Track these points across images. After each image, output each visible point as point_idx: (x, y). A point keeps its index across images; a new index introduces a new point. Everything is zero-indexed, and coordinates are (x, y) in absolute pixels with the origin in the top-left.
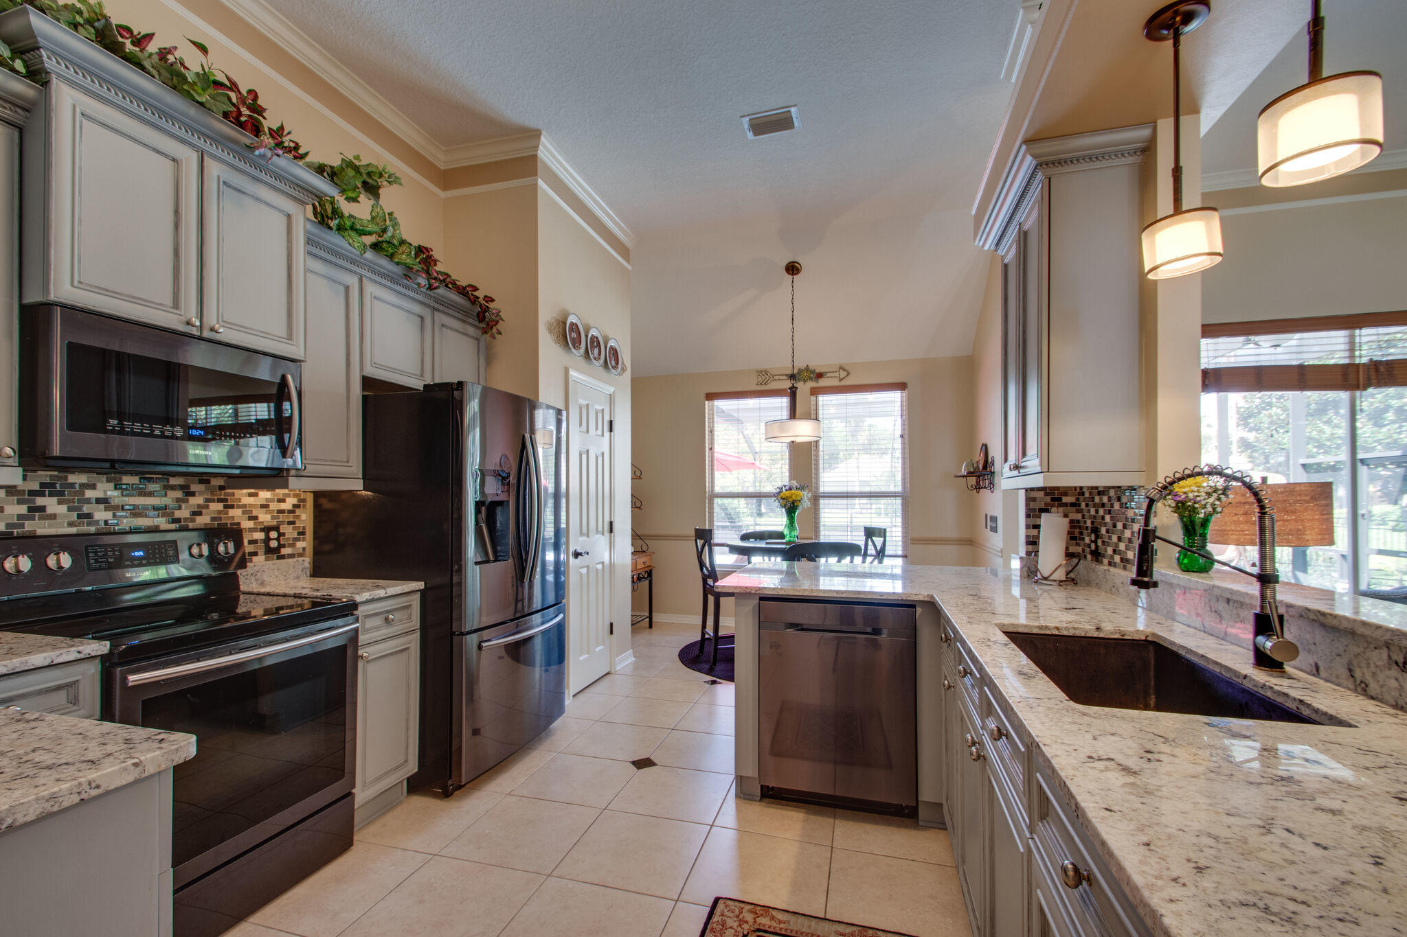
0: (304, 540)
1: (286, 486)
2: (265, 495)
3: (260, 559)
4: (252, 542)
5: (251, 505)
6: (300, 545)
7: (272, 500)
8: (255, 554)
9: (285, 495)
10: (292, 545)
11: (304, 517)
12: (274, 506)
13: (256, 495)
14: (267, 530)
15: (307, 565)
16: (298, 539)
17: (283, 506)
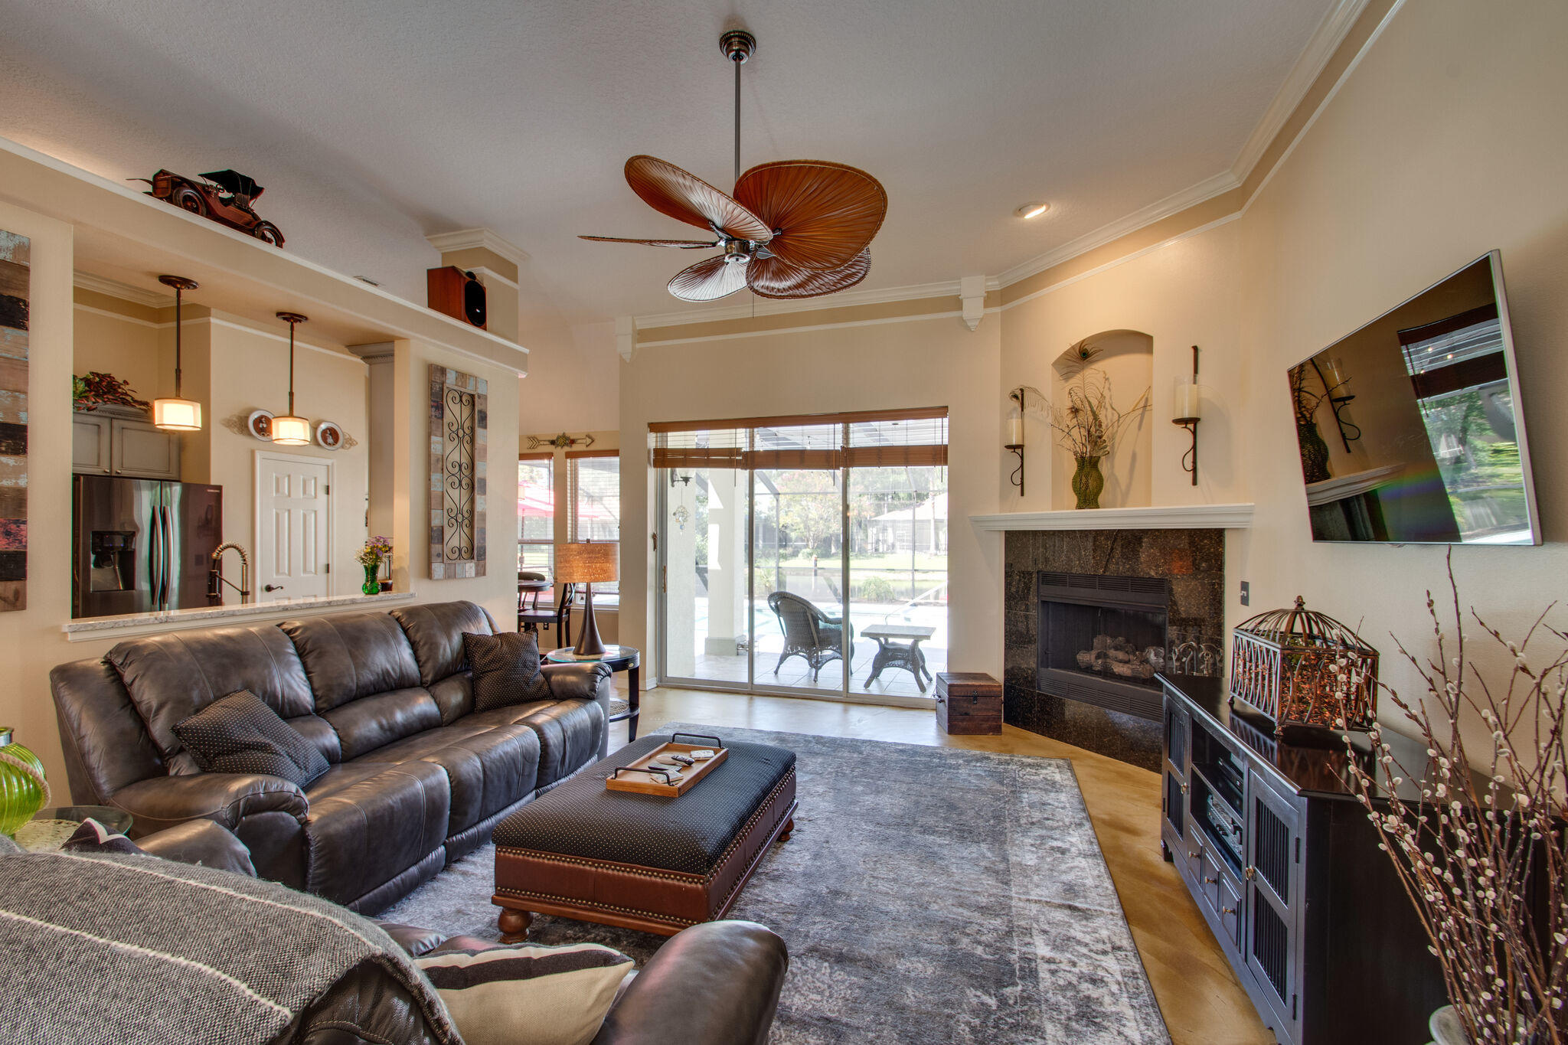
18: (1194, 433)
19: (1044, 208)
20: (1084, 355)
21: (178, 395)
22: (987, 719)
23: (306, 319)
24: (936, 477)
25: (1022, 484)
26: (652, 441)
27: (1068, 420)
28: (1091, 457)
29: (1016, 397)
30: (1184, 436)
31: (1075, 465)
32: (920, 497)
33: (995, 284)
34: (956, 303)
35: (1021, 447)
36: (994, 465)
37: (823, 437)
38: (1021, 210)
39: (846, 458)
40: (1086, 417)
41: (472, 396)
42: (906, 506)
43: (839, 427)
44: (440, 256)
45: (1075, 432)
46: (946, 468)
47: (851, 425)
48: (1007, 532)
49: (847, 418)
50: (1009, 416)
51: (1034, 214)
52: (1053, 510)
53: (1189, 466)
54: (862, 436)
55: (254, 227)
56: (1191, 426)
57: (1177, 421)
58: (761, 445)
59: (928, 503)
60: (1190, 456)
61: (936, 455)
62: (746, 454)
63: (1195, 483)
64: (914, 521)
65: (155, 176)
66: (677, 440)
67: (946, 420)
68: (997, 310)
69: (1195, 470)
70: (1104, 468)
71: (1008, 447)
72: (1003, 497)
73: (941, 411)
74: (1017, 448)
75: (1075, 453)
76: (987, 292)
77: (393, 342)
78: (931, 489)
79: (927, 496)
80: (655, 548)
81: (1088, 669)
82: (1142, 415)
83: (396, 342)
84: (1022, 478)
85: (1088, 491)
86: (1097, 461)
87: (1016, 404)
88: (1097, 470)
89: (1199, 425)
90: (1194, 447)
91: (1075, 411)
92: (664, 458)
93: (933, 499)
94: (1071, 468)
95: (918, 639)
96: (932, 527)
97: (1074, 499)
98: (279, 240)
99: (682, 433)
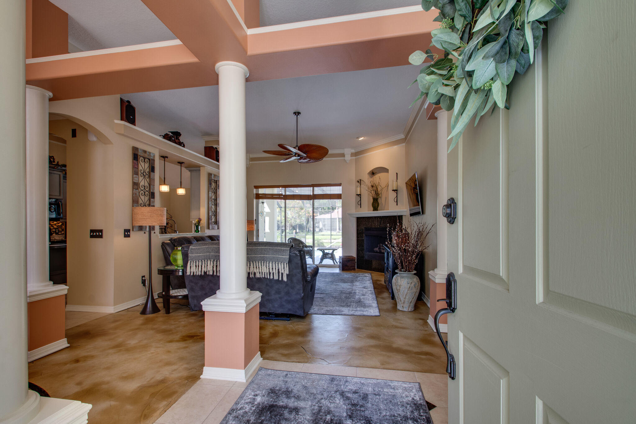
0: (63, 231)
1: (59, 221)
2: (55, 222)
3: (54, 234)
4: (53, 231)
5: (53, 224)
6: (63, 232)
7: (57, 224)
8: (54, 233)
9: (59, 223)
10: (61, 232)
11: (63, 227)
12: (57, 225)
13: (53, 222)
14: (56, 229)
15: (64, 236)
16: (62, 231)
17: (59, 225)
18: (397, 193)
19: (363, 138)
20: (373, 173)
21: (164, 184)
22: (352, 266)
23: (184, 163)
24: (338, 203)
25: (361, 204)
26: (255, 191)
27: (371, 188)
28: (376, 198)
29: (358, 182)
30: (394, 194)
31: (373, 200)
32: (333, 209)
33: (353, 151)
34: (343, 155)
35: (360, 195)
36: (353, 200)
37: (307, 191)
38: (358, 138)
39: (314, 197)
40: (374, 188)
41: (216, 181)
42: (327, 213)
43: (311, 188)
44: (204, 142)
45: (372, 191)
46: (341, 200)
47: (315, 188)
48: (357, 217)
49: (313, 186)
50: (357, 187)
51: (361, 139)
52: (368, 211)
53: (396, 201)
54: (318, 191)
55: (180, 144)
56: (396, 192)
57: (393, 190)
58: (288, 193)
59: (336, 211)
60: (396, 198)
61: (338, 196)
62: (284, 196)
63: (397, 205)
64: (331, 219)
65: (165, 135)
66: (261, 191)
67: (341, 187)
68: (354, 158)
69: (397, 202)
70: (379, 201)
71: (357, 195)
72: (356, 208)
73: (340, 185)
74: (359, 195)
75: (373, 197)
76: (351, 153)
77: (200, 167)
78: (337, 206)
79: (335, 208)
80: (256, 223)
81: (377, 252)
82: (387, 188)
83: (201, 167)
84: (361, 203)
85: (375, 207)
86: (377, 199)
87: (358, 184)
88: (377, 201)
89: (398, 191)
90: (397, 196)
91: (372, 186)
92: (258, 196)
93: (338, 210)
94: (372, 200)
95: (334, 250)
96: (338, 221)
97: (372, 209)
98: (184, 146)
99: (265, 189)
